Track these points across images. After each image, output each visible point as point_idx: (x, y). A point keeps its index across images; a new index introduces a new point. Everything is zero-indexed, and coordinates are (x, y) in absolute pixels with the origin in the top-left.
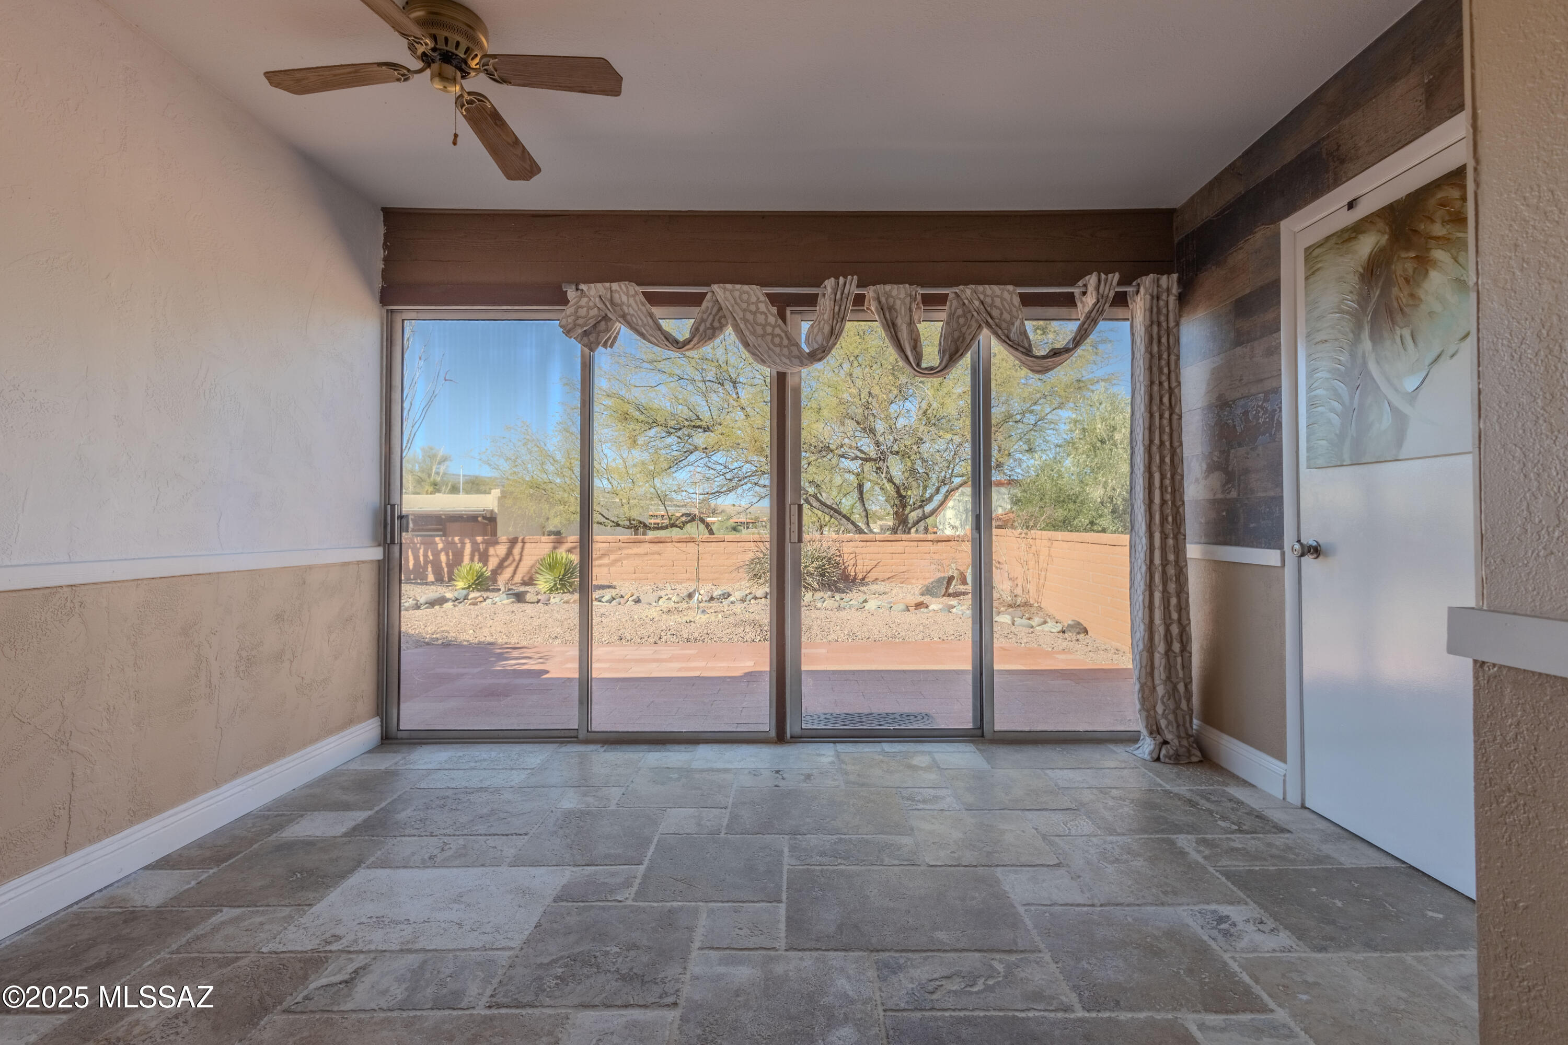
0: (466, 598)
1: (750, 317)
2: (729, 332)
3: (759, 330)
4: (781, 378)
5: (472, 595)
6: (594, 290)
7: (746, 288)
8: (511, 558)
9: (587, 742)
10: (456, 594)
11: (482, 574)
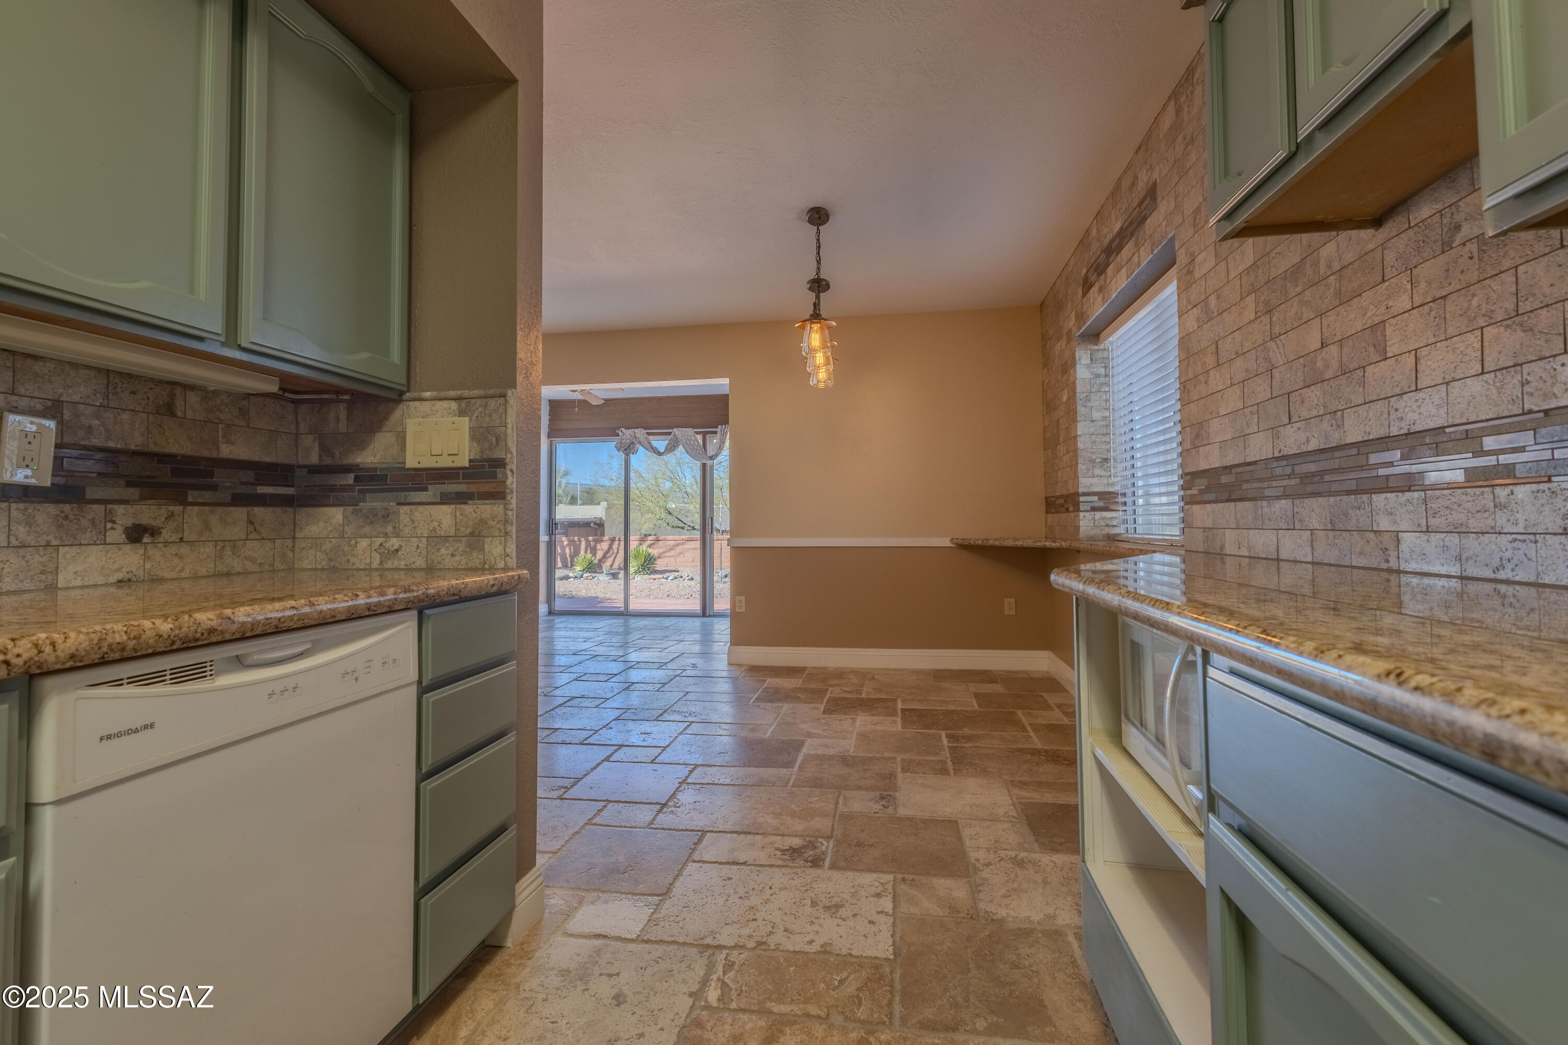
0: (582, 576)
1: (688, 442)
2: (681, 448)
3: (692, 447)
4: (704, 465)
5: (585, 575)
6: (629, 432)
7: (687, 429)
8: (611, 552)
9: (627, 615)
10: (575, 574)
11: (592, 562)
